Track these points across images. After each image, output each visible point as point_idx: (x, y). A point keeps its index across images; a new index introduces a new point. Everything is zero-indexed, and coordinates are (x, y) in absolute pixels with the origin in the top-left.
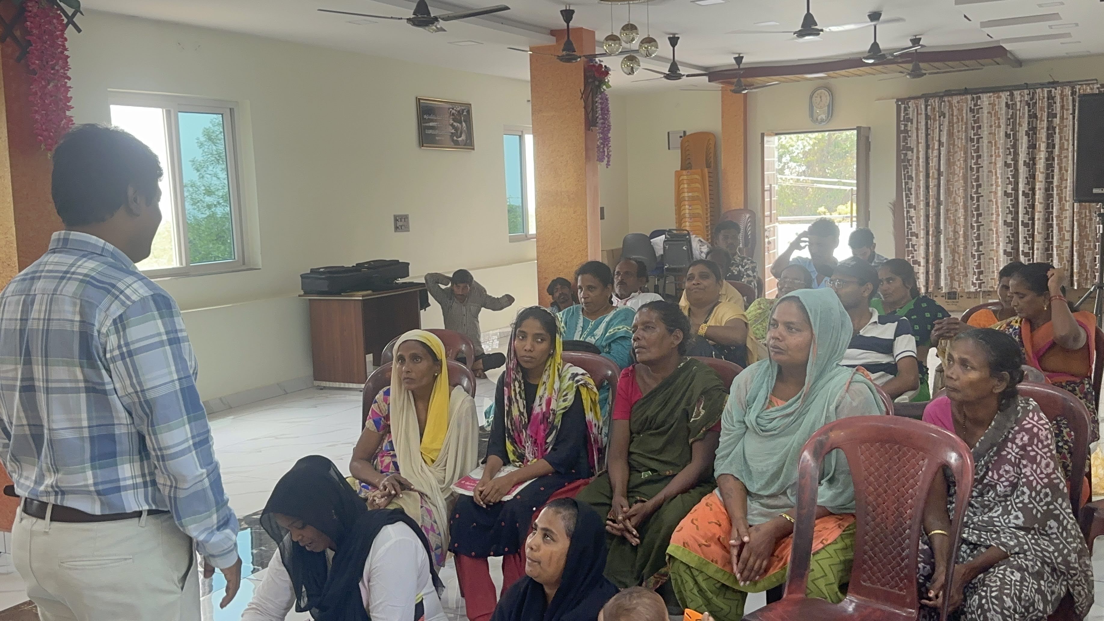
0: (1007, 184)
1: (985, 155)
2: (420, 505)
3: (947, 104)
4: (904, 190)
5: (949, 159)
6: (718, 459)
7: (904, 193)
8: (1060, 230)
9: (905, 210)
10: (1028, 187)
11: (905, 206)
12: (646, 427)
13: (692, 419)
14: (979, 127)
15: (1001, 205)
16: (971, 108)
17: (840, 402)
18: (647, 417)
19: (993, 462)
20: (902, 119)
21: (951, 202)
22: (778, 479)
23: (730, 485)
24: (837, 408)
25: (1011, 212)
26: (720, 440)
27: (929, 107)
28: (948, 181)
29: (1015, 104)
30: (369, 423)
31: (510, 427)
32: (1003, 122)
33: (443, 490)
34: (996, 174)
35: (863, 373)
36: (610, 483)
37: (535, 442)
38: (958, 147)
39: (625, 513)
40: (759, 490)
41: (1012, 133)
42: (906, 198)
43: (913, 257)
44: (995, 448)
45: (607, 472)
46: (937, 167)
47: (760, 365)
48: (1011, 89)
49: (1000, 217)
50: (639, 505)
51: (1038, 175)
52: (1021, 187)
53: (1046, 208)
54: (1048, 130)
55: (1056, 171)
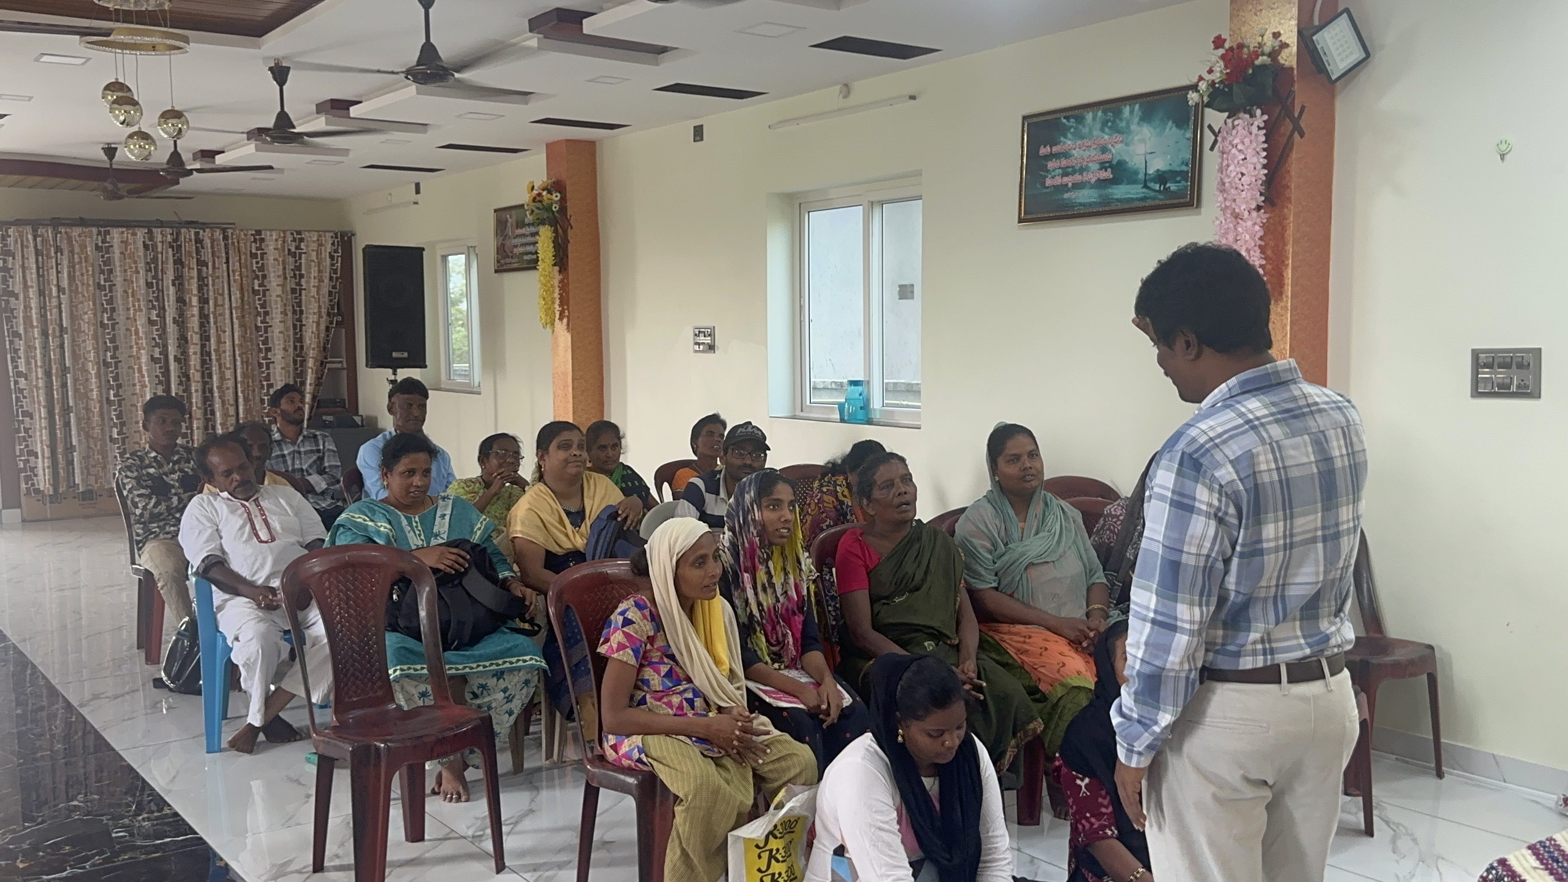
0: (153, 346)
1: (121, 307)
3: (65, 236)
5: (71, 311)
8: (223, 403)
10: (180, 351)
14: (111, 271)
15: (148, 373)
16: (96, 244)
21: (79, 369)
25: (160, 382)
27: (39, 239)
28: (73, 341)
29: (156, 245)
32: (141, 265)
34: (137, 333)
38: (84, 296)
41: (154, 281)
43: (27, 446)
46: (58, 322)
51: (191, 336)
52: (172, 350)
53: (203, 377)
54: (199, 280)
55: (212, 331)
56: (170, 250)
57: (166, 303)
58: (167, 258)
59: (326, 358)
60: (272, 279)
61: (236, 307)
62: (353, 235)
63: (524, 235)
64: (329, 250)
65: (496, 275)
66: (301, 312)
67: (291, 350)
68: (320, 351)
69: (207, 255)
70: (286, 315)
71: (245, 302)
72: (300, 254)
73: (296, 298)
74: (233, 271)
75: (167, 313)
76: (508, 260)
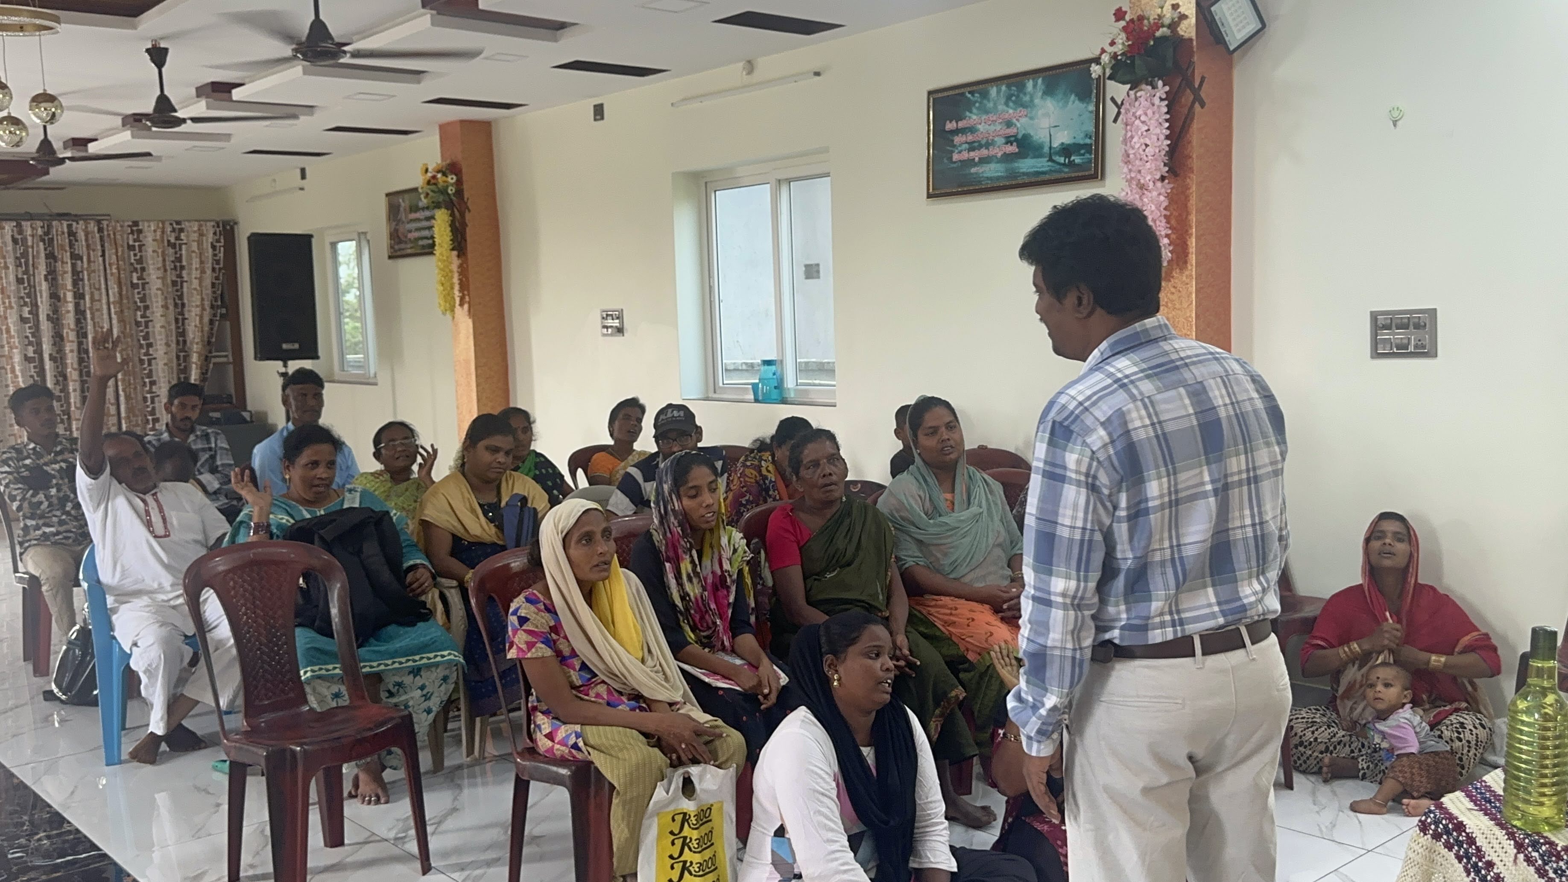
0: (26, 345)
10: (54, 349)
29: (26, 239)
32: (10, 261)
41: (25, 277)
48: (18, 219)
51: (67, 333)
52: (47, 348)
53: (81, 375)
54: (73, 275)
55: (89, 327)
56: (41, 244)
57: (39, 300)
58: (38, 252)
59: (210, 352)
60: (151, 271)
61: (113, 303)
62: (236, 223)
63: (418, 220)
64: (210, 240)
65: (390, 261)
66: (183, 305)
67: (174, 345)
68: (204, 346)
69: (81, 247)
70: (167, 308)
71: (124, 297)
72: (180, 245)
73: (177, 291)
74: (110, 264)
75: (40, 310)
76: (403, 246)
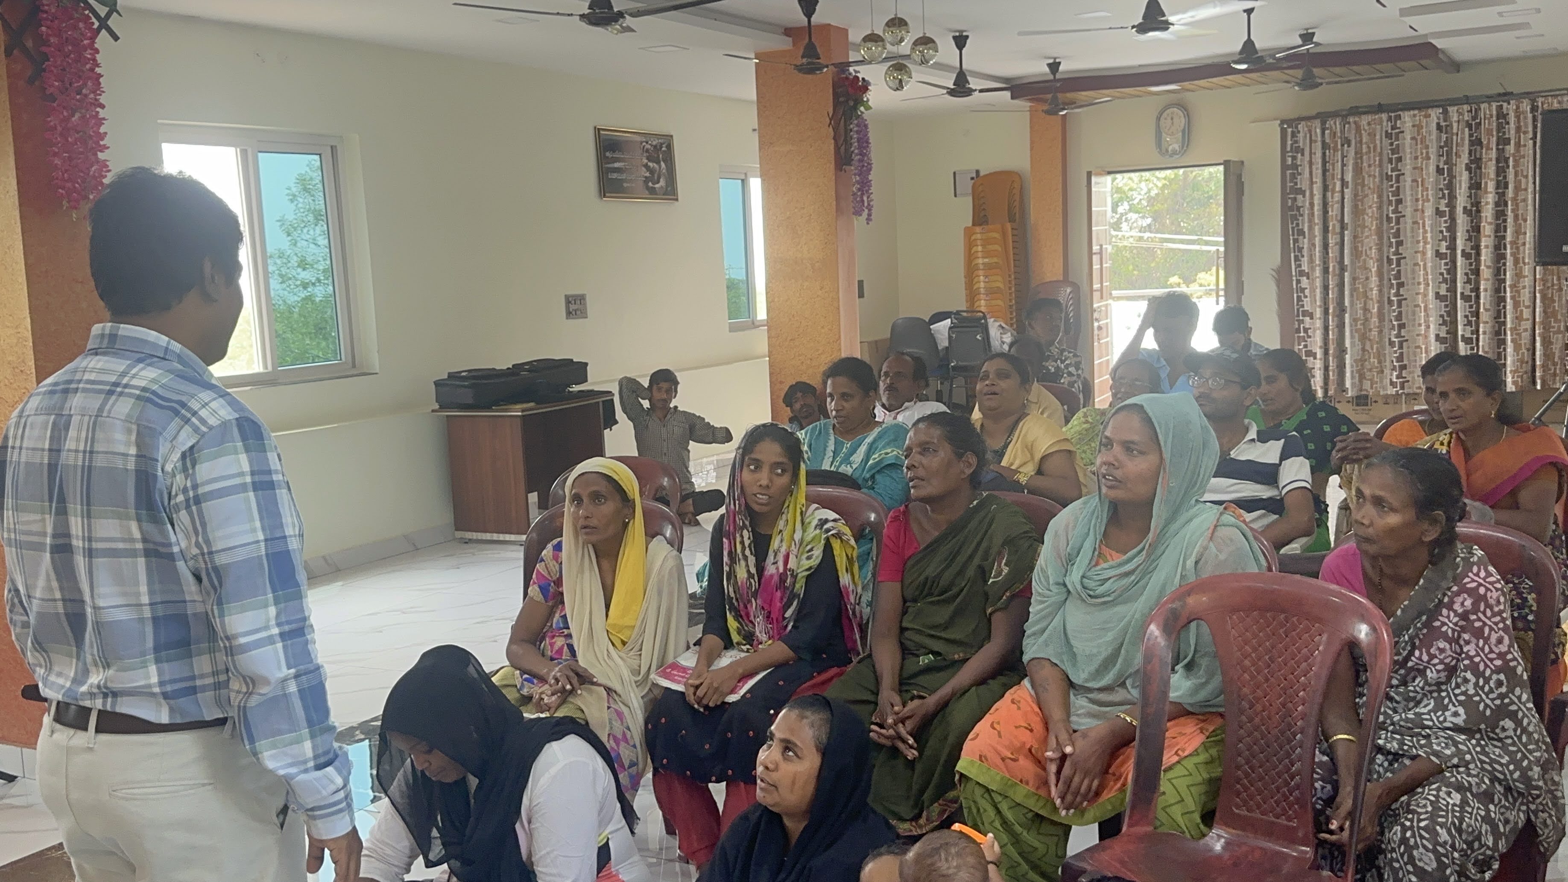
0: (1440, 240)
1: (1409, 199)
2: (606, 705)
3: (1353, 126)
4: (1292, 250)
5: (1355, 206)
6: (1029, 637)
7: (1292, 255)
8: (1516, 304)
9: (1294, 278)
10: (1469, 244)
11: (1294, 273)
12: (925, 593)
13: (991, 580)
14: (1400, 159)
15: (1432, 271)
16: (1387, 131)
17: (1202, 555)
18: (927, 579)
19: (1421, 637)
20: (1289, 149)
21: (1359, 268)
22: (1115, 666)
23: (1045, 673)
24: (1197, 563)
25: (1445, 281)
26: (1031, 610)
27: (1327, 132)
28: (1355, 237)
29: (1451, 126)
30: (534, 590)
31: (732, 595)
32: (1433, 151)
33: (638, 684)
34: (1424, 226)
35: (1234, 512)
36: (875, 672)
37: (768, 617)
38: (1369, 188)
39: (897, 714)
40: (1087, 681)
41: (1446, 167)
42: (1295, 261)
43: (1306, 346)
44: (1424, 618)
45: (870, 656)
46: (1339, 218)
47: (1085, 503)
48: (1444, 105)
49: (1430, 287)
50: (916, 702)
51: (1485, 226)
52: (1461, 244)
53: (1495, 274)
54: (1498, 162)
55: (1509, 220)
56: (1467, 130)
57: (1458, 191)
69: (1510, 130)
75: (1458, 202)
